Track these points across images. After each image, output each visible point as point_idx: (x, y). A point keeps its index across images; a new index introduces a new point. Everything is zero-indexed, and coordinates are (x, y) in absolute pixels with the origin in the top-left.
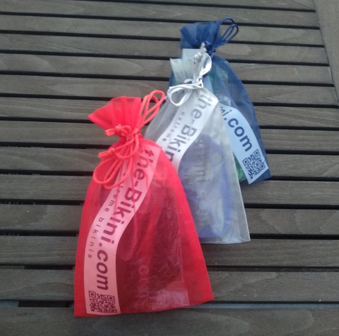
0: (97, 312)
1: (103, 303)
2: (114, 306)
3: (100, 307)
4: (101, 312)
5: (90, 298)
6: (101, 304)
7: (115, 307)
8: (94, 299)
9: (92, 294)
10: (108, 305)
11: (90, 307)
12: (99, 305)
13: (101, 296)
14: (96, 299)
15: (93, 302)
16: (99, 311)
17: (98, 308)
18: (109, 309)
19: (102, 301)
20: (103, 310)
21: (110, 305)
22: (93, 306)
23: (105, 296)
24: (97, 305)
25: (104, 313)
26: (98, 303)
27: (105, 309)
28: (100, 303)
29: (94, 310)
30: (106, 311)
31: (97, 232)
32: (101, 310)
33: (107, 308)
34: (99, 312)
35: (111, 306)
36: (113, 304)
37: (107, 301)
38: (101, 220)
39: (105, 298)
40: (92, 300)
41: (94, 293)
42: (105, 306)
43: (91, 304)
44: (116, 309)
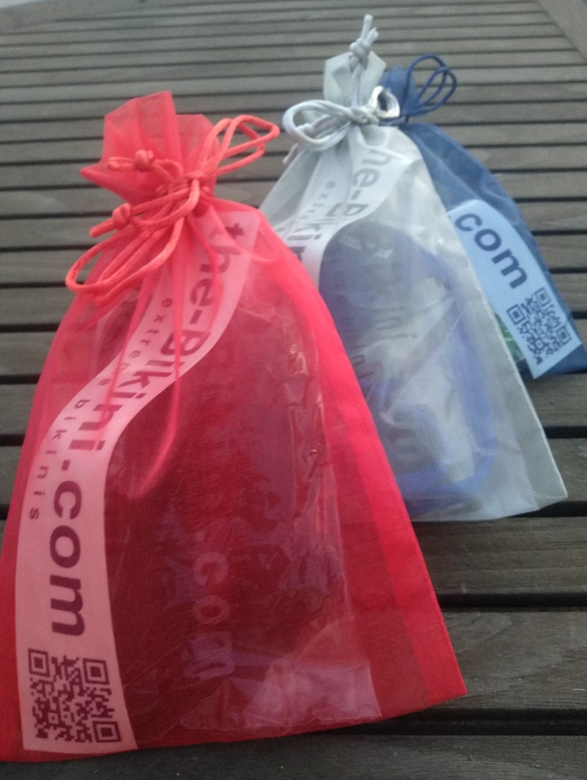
0: (56, 739)
1: (71, 696)
2: (109, 705)
3: (63, 719)
4: (69, 738)
5: (31, 679)
6: (68, 703)
7: (113, 710)
8: (43, 683)
9: (38, 660)
10: (88, 703)
11: (35, 721)
12: (62, 706)
13: (62, 664)
14: (50, 679)
15: (43, 699)
16: (61, 735)
17: (56, 721)
18: (95, 723)
19: (68, 688)
20: (73, 732)
21: (93, 706)
22: (41, 714)
23: (77, 665)
24: (53, 706)
25: (79, 744)
26: (56, 700)
27: (79, 724)
28: (66, 696)
29: (46, 730)
30: (83, 736)
32: (69, 728)
33: (85, 718)
34: (61, 740)
35: (99, 705)
36: (102, 697)
37: (85, 685)
38: (80, 404)
39: (78, 670)
40: (40, 687)
41: (43, 657)
42: (78, 708)
43: (36, 705)
44: (115, 724)
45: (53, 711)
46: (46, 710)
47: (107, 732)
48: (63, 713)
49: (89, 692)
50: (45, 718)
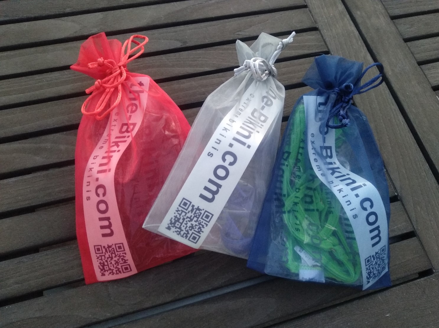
0: (108, 275)
1: (112, 258)
2: (126, 258)
3: (110, 267)
4: (113, 274)
5: (96, 256)
6: (111, 261)
7: (127, 260)
8: (101, 256)
9: (98, 249)
10: (118, 259)
11: (100, 270)
12: (109, 263)
13: (108, 248)
14: (104, 254)
15: (102, 262)
16: (110, 273)
17: (108, 269)
18: (122, 266)
19: (111, 256)
20: (114, 271)
21: (120, 260)
22: (102, 268)
23: (112, 247)
24: (106, 264)
25: (117, 275)
26: (107, 261)
27: (116, 268)
28: (110, 259)
29: (104, 273)
30: (118, 272)
31: (92, 169)
33: (118, 265)
34: (110, 275)
35: (122, 259)
36: (123, 256)
37: (116, 253)
38: (95, 157)
39: (113, 248)
40: (100, 258)
41: (100, 247)
42: (115, 262)
43: (100, 265)
44: (129, 265)
45: (106, 265)
46: (103, 265)
47: (126, 269)
48: (110, 265)
49: (118, 255)
50: (104, 268)
